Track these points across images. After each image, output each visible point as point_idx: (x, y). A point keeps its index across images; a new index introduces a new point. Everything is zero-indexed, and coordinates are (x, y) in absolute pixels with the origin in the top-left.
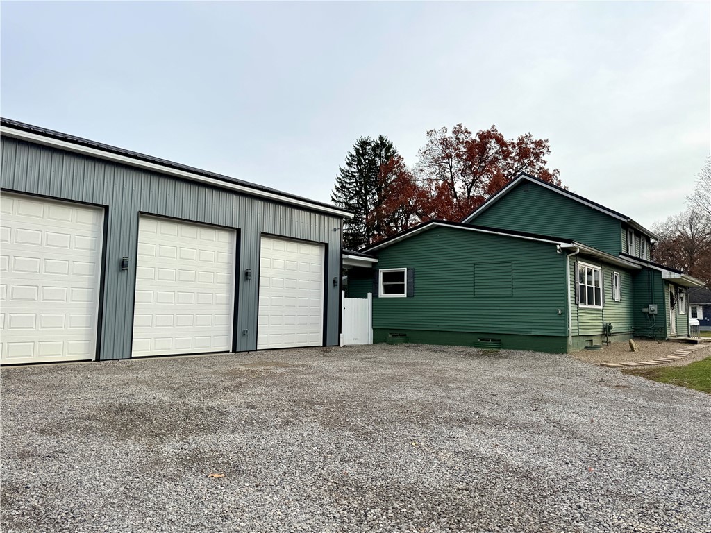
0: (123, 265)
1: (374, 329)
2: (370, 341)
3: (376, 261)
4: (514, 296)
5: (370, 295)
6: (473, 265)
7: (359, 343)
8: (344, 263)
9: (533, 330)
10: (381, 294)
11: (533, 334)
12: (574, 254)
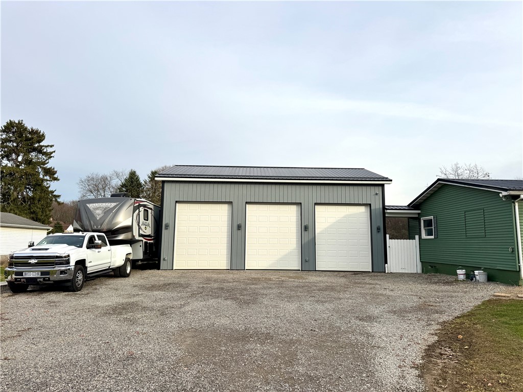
0: (239, 227)
1: (422, 262)
2: (420, 271)
3: (419, 212)
4: (487, 236)
5: (417, 237)
6: (464, 212)
7: (407, 272)
8: (386, 215)
9: (498, 265)
10: (424, 236)
11: (498, 268)
12: (518, 200)
